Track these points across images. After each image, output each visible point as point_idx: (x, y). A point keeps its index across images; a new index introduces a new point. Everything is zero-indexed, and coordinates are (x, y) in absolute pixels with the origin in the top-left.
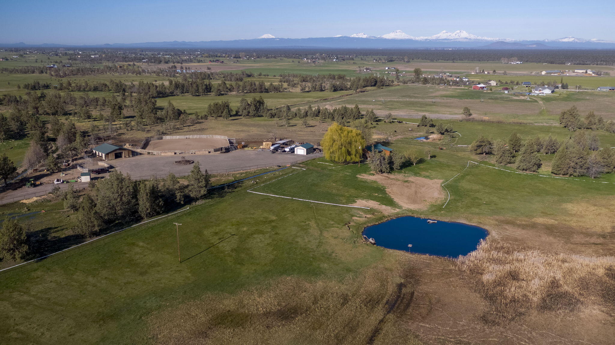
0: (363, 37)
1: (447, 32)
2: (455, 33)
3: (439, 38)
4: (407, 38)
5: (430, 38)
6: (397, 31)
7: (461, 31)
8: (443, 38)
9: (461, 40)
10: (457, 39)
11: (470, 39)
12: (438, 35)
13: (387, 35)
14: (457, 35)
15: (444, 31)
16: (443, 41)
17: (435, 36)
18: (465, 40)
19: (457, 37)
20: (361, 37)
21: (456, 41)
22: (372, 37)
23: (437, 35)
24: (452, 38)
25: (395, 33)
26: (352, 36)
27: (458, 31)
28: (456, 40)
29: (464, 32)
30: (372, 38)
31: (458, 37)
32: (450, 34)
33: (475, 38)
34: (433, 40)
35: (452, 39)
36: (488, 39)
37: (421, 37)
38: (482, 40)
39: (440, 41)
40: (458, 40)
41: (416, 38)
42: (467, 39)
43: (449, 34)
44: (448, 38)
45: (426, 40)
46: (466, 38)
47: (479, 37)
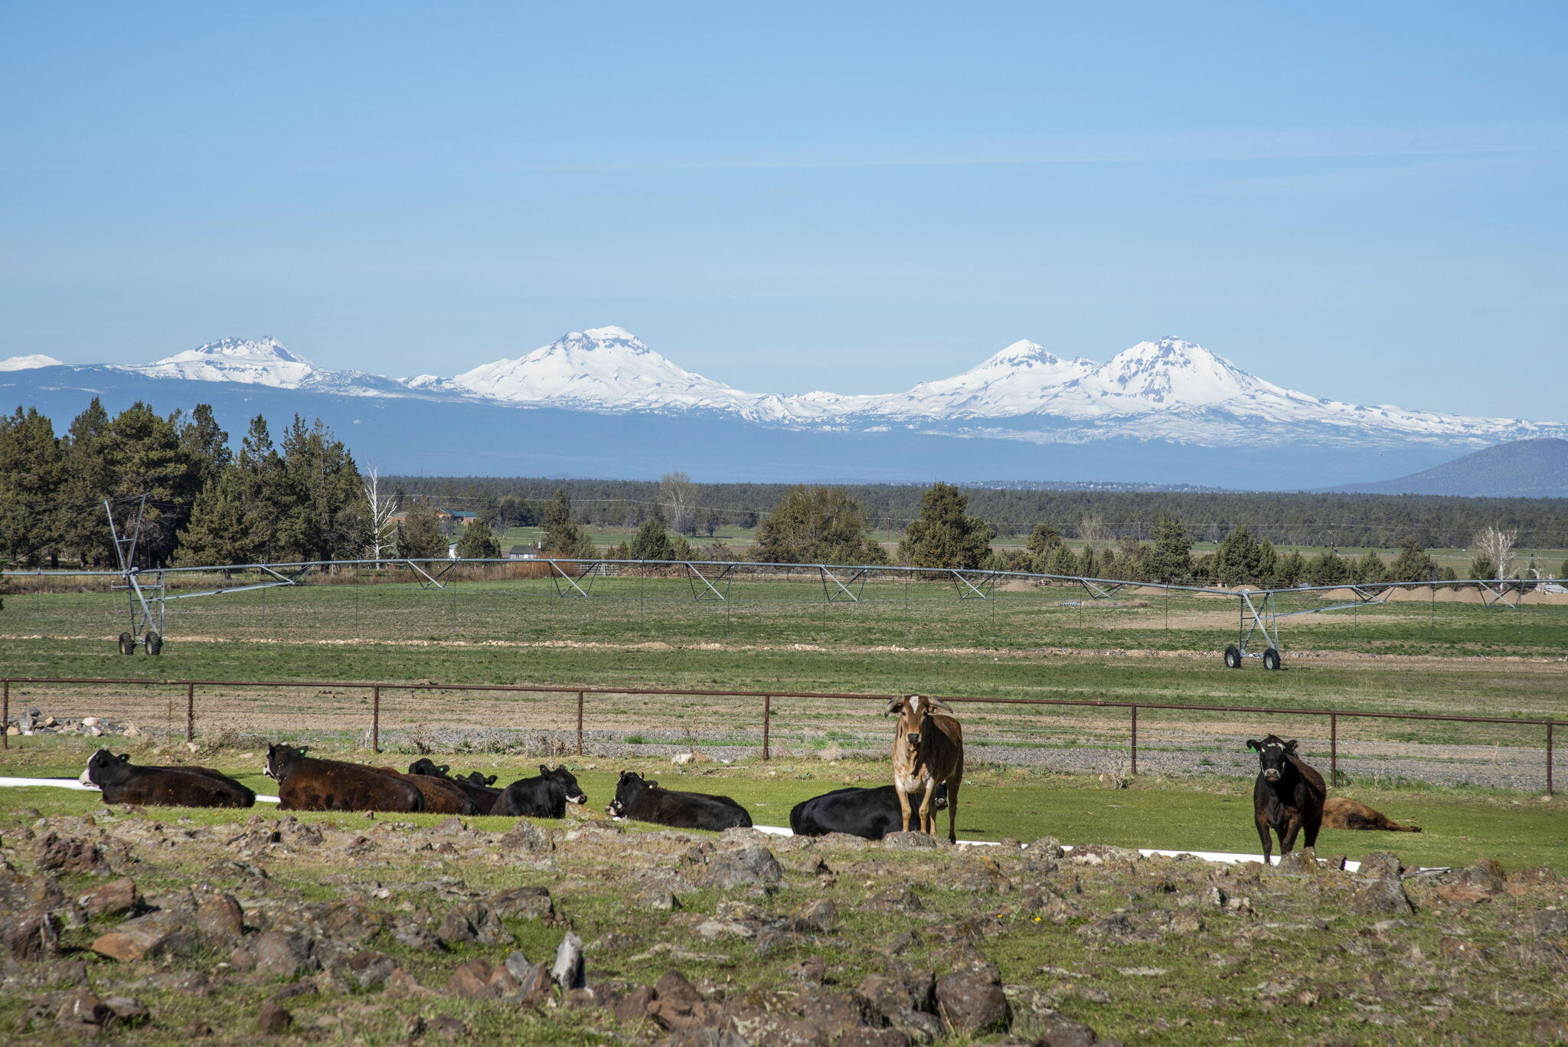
0: (271, 380)
1: (1042, 358)
2: (1116, 367)
3: (978, 411)
4: (691, 400)
5: (890, 403)
6: (596, 334)
7: (1169, 350)
8: (1014, 407)
9: (1174, 431)
10: (1132, 418)
11: (1255, 422)
12: (971, 380)
13: (506, 365)
14: (1139, 382)
15: (1021, 348)
16: (1013, 435)
17: (937, 386)
18: (1209, 433)
19: (1134, 400)
20: (247, 378)
21: (1134, 440)
22: (360, 382)
23: (955, 382)
24: (1095, 411)
25: (577, 352)
26: (167, 367)
27: (1148, 350)
28: (1126, 430)
29: (1201, 356)
30: (357, 392)
31: (1149, 403)
32: (1076, 371)
33: (1303, 414)
34: (925, 423)
35: (1090, 423)
36: (1421, 427)
37: (817, 396)
38: (1362, 434)
39: (988, 432)
40: (1142, 433)
41: (772, 402)
42: (1229, 417)
43: (1068, 369)
44: (1055, 410)
45: (863, 420)
46: (1217, 414)
47: (1336, 406)
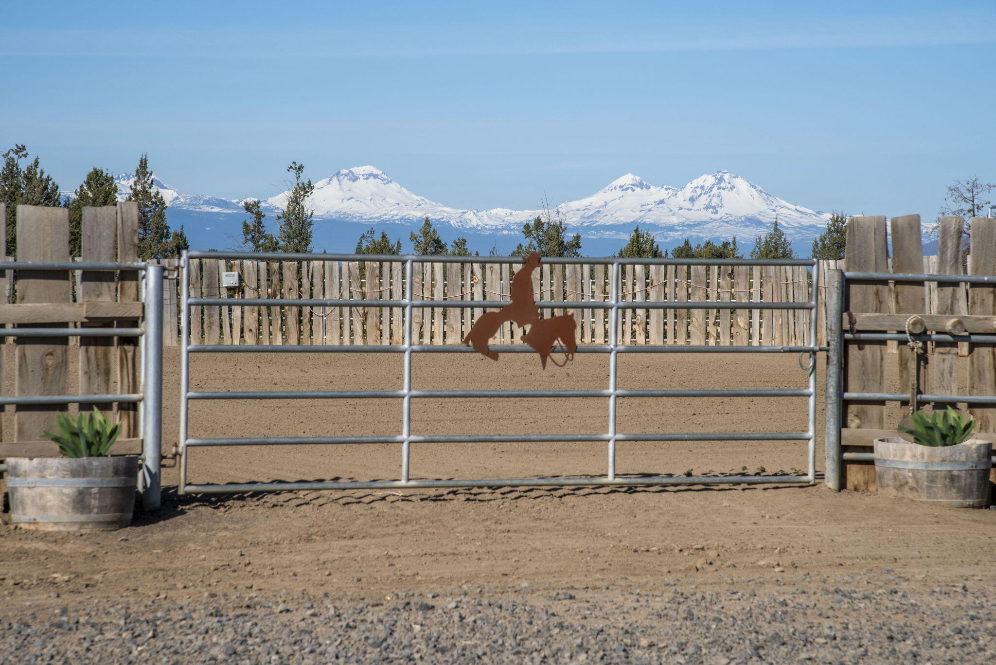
1: (641, 186)
2: (688, 191)
3: (601, 221)
4: (418, 214)
6: (358, 170)
7: (721, 180)
9: (725, 232)
10: (698, 224)
12: (595, 200)
14: (703, 201)
15: (627, 179)
17: (575, 204)
18: (747, 234)
19: (698, 214)
22: (208, 202)
23: (586, 202)
24: (674, 220)
25: (346, 182)
27: (709, 180)
28: (694, 232)
29: (741, 184)
30: (207, 209)
31: (708, 215)
32: (662, 194)
35: (671, 228)
37: (499, 211)
40: (704, 234)
41: (470, 215)
42: (759, 223)
43: (657, 193)
44: (649, 219)
46: (752, 221)
